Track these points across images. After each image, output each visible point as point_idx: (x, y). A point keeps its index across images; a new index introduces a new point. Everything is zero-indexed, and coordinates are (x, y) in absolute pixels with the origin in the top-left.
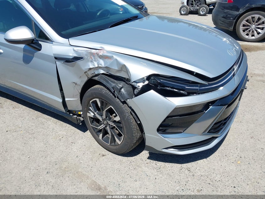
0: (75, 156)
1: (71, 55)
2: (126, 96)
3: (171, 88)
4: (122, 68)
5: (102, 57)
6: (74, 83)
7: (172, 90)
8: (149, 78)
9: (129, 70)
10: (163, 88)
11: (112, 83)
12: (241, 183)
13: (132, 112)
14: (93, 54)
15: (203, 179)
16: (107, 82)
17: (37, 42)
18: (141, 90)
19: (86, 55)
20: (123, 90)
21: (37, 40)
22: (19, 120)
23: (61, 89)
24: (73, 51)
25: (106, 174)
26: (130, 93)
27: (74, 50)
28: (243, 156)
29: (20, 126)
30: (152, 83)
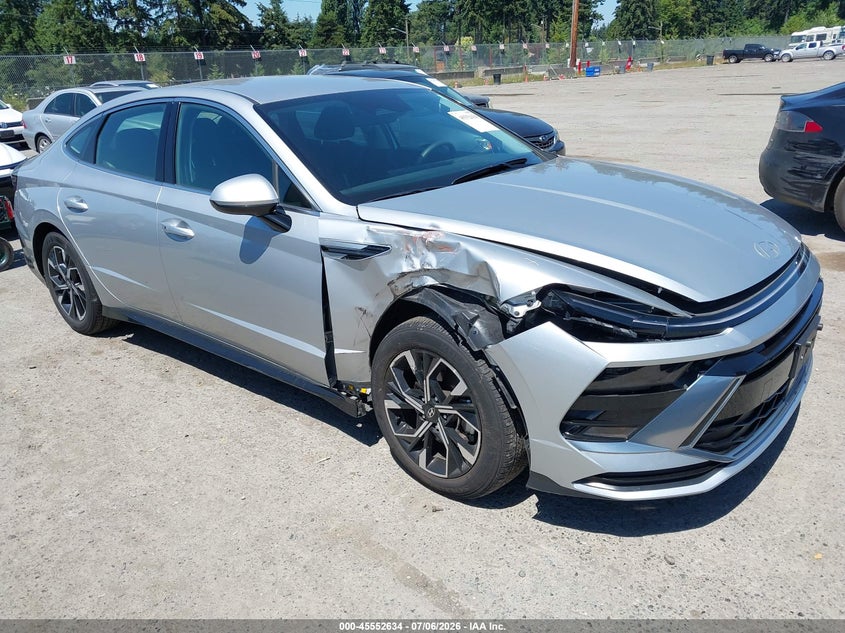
0: (362, 506)
1: (361, 241)
2: (486, 337)
3: (597, 319)
4: (478, 271)
5: (434, 247)
6: (360, 309)
7: (600, 323)
8: (542, 293)
9: (494, 274)
10: (576, 319)
11: (451, 307)
12: (821, 606)
13: (497, 379)
14: (411, 240)
15: (711, 587)
16: (442, 304)
17: (280, 211)
18: (522, 322)
19: (396, 242)
20: (477, 324)
21: (281, 207)
22: (215, 412)
23: (328, 327)
24: (366, 232)
25: (442, 552)
26: (496, 331)
27: (368, 230)
28: (831, 543)
29: (219, 426)
30: (550, 305)
